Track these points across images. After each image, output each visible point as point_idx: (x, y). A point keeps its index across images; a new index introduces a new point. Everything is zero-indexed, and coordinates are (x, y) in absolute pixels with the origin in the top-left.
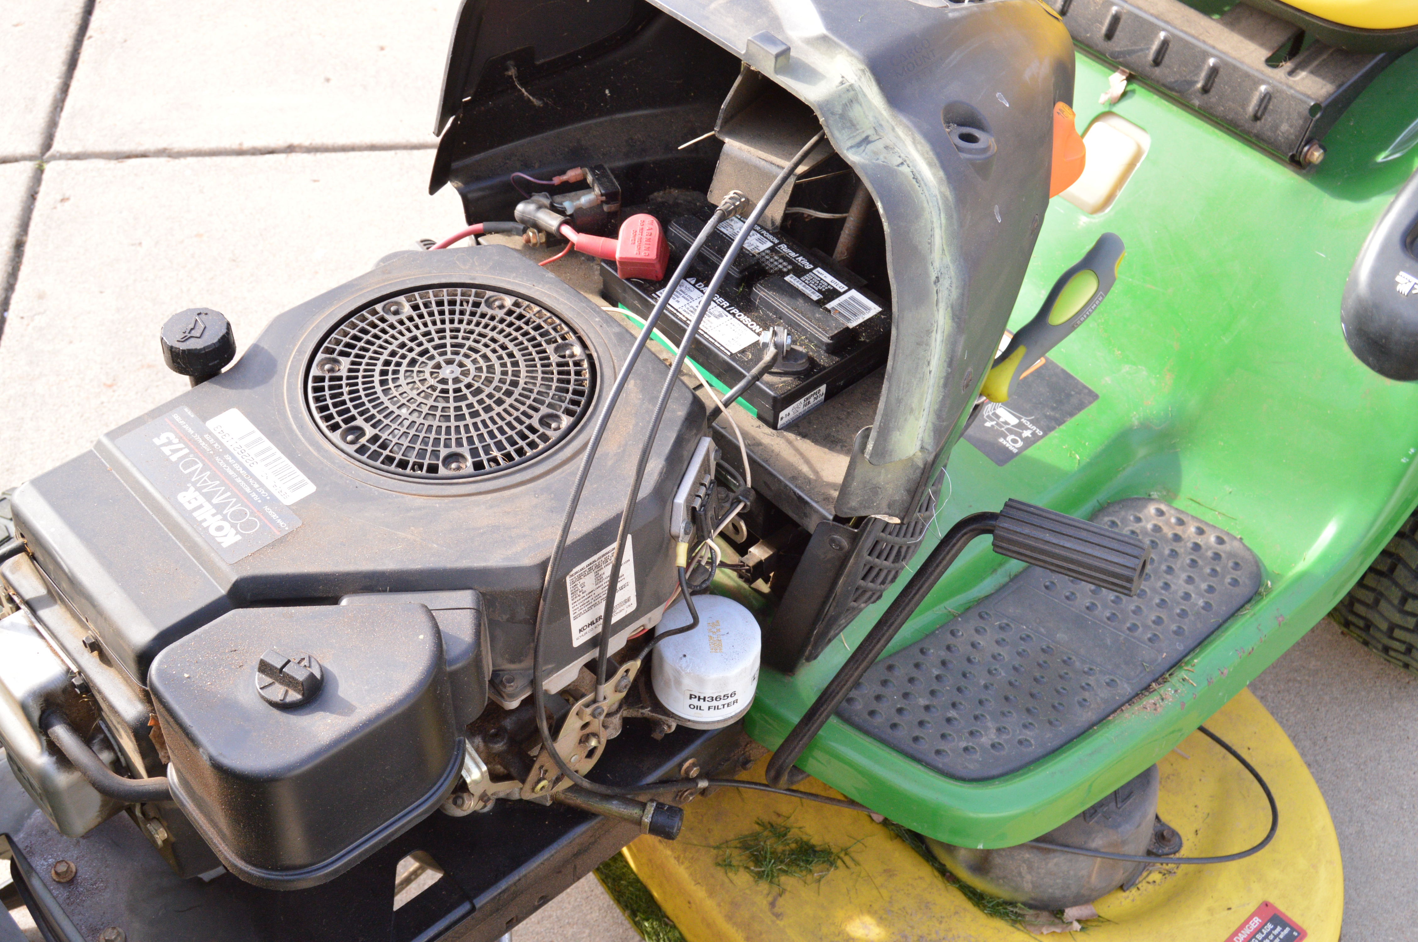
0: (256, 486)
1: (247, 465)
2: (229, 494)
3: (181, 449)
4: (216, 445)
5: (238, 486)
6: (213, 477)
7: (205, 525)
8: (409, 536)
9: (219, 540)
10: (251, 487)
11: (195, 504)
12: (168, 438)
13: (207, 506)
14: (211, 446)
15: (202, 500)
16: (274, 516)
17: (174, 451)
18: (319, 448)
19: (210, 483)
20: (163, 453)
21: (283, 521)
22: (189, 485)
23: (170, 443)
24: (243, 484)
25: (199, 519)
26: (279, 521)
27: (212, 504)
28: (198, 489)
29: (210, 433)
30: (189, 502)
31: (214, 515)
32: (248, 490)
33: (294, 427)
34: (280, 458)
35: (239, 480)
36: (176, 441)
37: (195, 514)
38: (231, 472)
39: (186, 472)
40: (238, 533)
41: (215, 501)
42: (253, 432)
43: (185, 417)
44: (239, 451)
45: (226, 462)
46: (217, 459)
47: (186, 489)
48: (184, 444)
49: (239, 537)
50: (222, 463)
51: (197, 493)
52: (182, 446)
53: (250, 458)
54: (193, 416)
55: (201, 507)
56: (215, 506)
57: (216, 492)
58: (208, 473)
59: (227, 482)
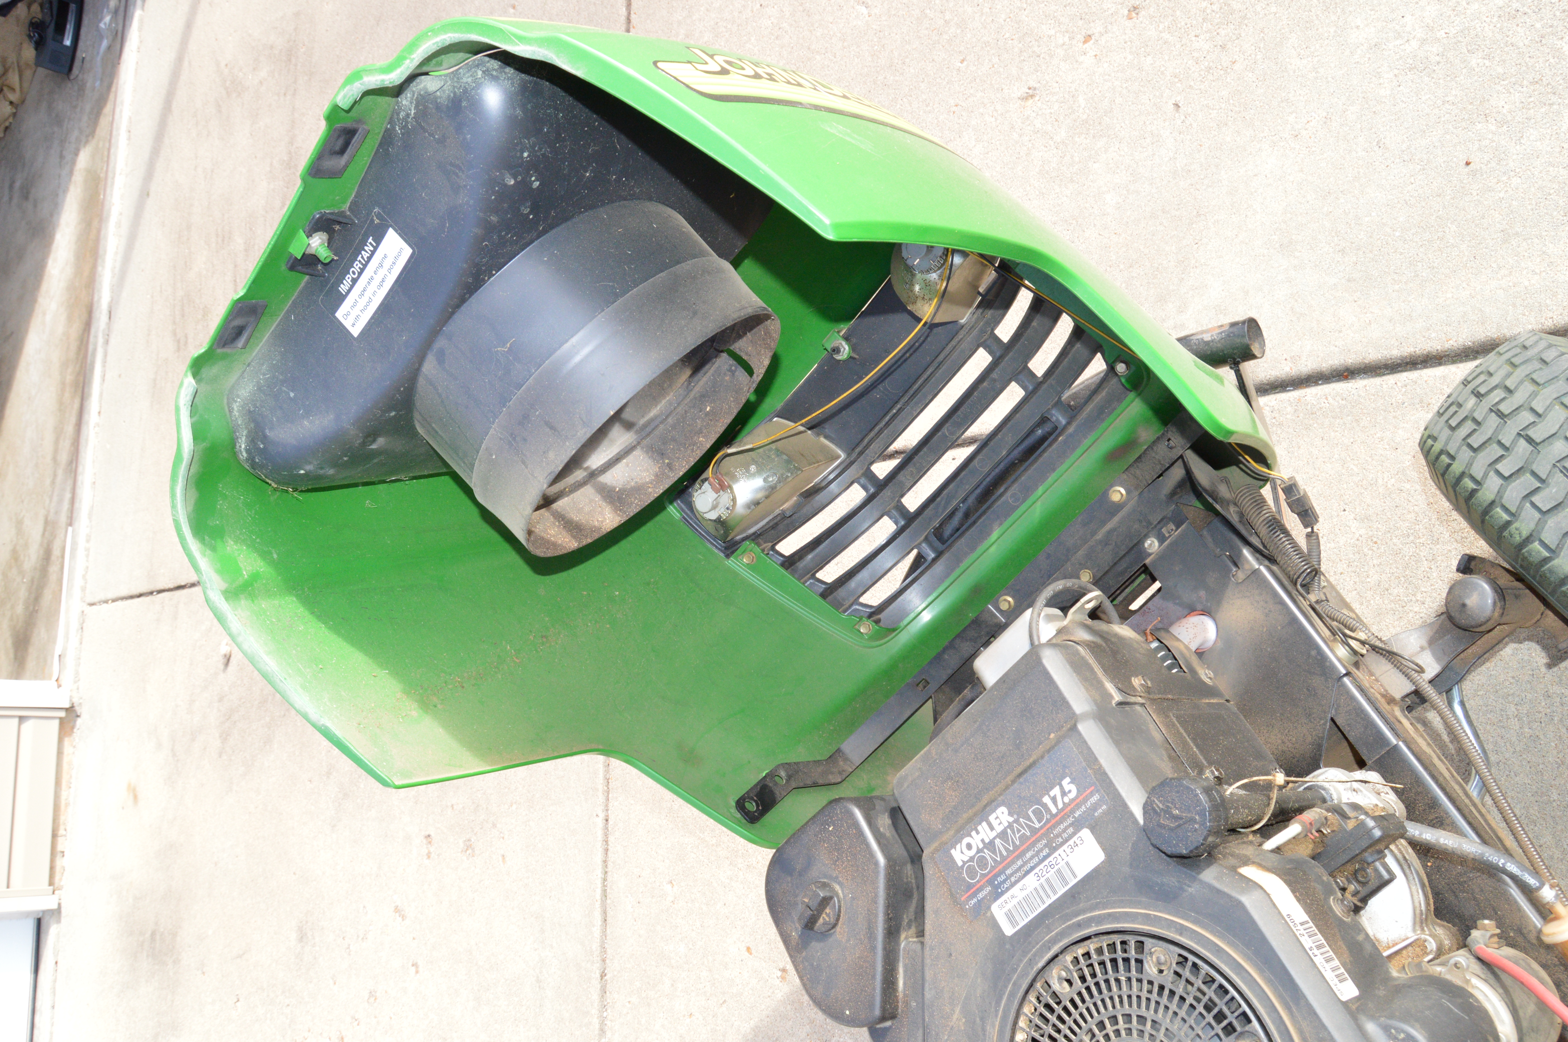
0: (1013, 879)
1: (1036, 870)
2: (1005, 853)
3: (1056, 805)
4: (1060, 840)
5: (1013, 862)
6: (1023, 838)
7: (974, 833)
8: (955, 1017)
9: (958, 846)
10: (1012, 875)
11: (995, 823)
12: (1070, 791)
13: (992, 835)
14: (1059, 835)
15: (999, 829)
16: (980, 896)
17: (1054, 799)
18: (1054, 941)
19: (1017, 836)
20: (1052, 788)
21: (975, 904)
22: (1015, 816)
23: (1064, 794)
24: (1014, 868)
25: (979, 828)
26: (975, 900)
27: (995, 838)
28: (1010, 826)
29: (1074, 834)
31: (983, 841)
32: (1008, 872)
33: (1080, 918)
34: (1044, 902)
35: (1020, 863)
36: (1066, 800)
37: (984, 824)
38: (1029, 855)
39: (1030, 813)
40: (964, 863)
41: (998, 841)
42: (1075, 876)
43: (1095, 807)
44: (1054, 862)
45: (1041, 850)
46: (1044, 842)
47: (1010, 814)
48: (1063, 809)
49: (960, 864)
50: (1039, 845)
51: (1006, 824)
52: (1060, 805)
53: (1045, 873)
54: (1096, 814)
55: (992, 828)
56: (992, 842)
57: (1007, 841)
58: (1028, 834)
59: (1017, 853)
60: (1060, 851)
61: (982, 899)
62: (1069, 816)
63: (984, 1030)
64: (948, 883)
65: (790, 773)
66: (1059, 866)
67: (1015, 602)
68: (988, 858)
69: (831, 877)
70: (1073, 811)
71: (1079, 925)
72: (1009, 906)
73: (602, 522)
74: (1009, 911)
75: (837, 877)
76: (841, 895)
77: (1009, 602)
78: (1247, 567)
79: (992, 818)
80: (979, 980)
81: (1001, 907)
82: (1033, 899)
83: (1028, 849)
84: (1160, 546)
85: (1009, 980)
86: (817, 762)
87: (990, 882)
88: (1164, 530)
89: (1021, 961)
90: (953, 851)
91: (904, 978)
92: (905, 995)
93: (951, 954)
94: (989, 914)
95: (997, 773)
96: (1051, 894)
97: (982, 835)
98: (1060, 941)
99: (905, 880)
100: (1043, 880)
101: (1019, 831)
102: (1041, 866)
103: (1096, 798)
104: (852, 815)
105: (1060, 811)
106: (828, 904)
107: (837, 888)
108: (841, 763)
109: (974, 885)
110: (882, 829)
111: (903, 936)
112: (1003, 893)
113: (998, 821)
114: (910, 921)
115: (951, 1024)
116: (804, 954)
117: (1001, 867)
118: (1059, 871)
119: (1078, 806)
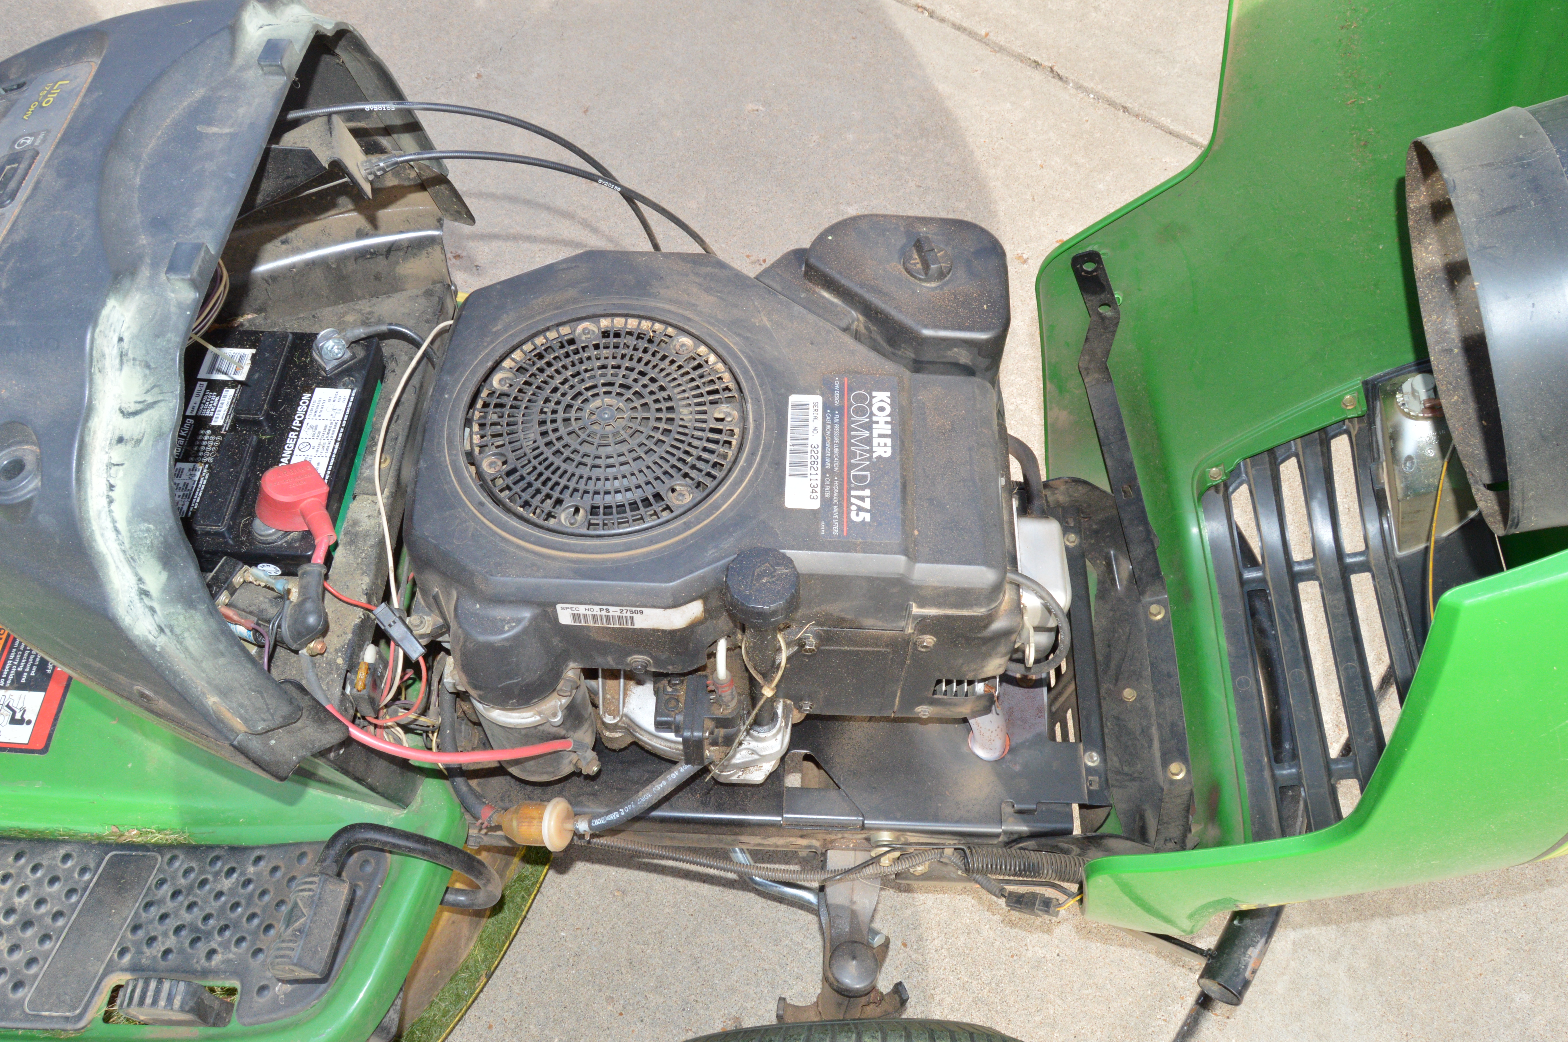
0: (828, 427)
1: (820, 449)
2: (853, 433)
3: (856, 497)
4: (827, 482)
5: (841, 435)
7: (889, 419)
8: (765, 319)
9: (889, 401)
10: (833, 428)
11: (882, 441)
12: (857, 515)
13: (875, 433)
14: (832, 484)
15: (875, 441)
16: (837, 394)
17: (862, 498)
18: (758, 428)
19: (858, 452)
20: (872, 503)
21: (834, 386)
22: (874, 460)
23: (860, 509)
24: (837, 434)
25: (889, 426)
26: (837, 387)
27: (871, 433)
28: (871, 451)
29: (823, 496)
30: (885, 445)
31: (877, 422)
32: (837, 427)
33: (758, 458)
34: (792, 438)
35: (837, 440)
36: (854, 508)
37: (889, 432)
38: (836, 451)
39: (868, 473)
40: (872, 397)
41: (867, 434)
42: (791, 475)
43: (829, 525)
44: (815, 466)
45: (832, 463)
46: (836, 469)
47: (880, 457)
48: (849, 500)
49: (874, 394)
50: (836, 463)
51: (874, 449)
52: (853, 500)
53: (813, 454)
55: (880, 436)
56: (870, 429)
57: (861, 441)
58: (852, 461)
59: (845, 442)
60: (819, 477)
61: (833, 394)
62: (839, 501)
63: (739, 335)
64: (867, 375)
65: (1107, 322)
66: (809, 468)
67: (1152, 621)
68: (860, 419)
69: (946, 284)
70: (840, 506)
71: (753, 454)
72: (811, 411)
73: (1426, 248)
74: (808, 409)
75: (942, 289)
76: (925, 284)
77: (1155, 615)
78: (1011, 819)
79: (889, 441)
80: (776, 353)
81: (816, 404)
82: (802, 432)
83: (841, 453)
84: (1086, 765)
85: (758, 376)
86: (1107, 353)
87: (840, 409)
88: (1096, 778)
89: (764, 394)
90: (888, 394)
91: (828, 300)
92: (815, 292)
93: (812, 344)
94: (818, 391)
95: (924, 469)
96: (793, 448)
97: (882, 424)
98: (754, 432)
99: (903, 345)
100: (809, 449)
101: (861, 455)
102: (820, 455)
103: (836, 531)
104: (982, 330)
105: (849, 496)
106: (923, 269)
107: (933, 285)
108: (1096, 376)
109: (849, 394)
110: (956, 350)
111: (861, 318)
112: (824, 412)
113: (882, 444)
114: (870, 332)
115: (762, 314)
116: (902, 229)
117: (845, 423)
118: (805, 465)
119: (841, 513)
